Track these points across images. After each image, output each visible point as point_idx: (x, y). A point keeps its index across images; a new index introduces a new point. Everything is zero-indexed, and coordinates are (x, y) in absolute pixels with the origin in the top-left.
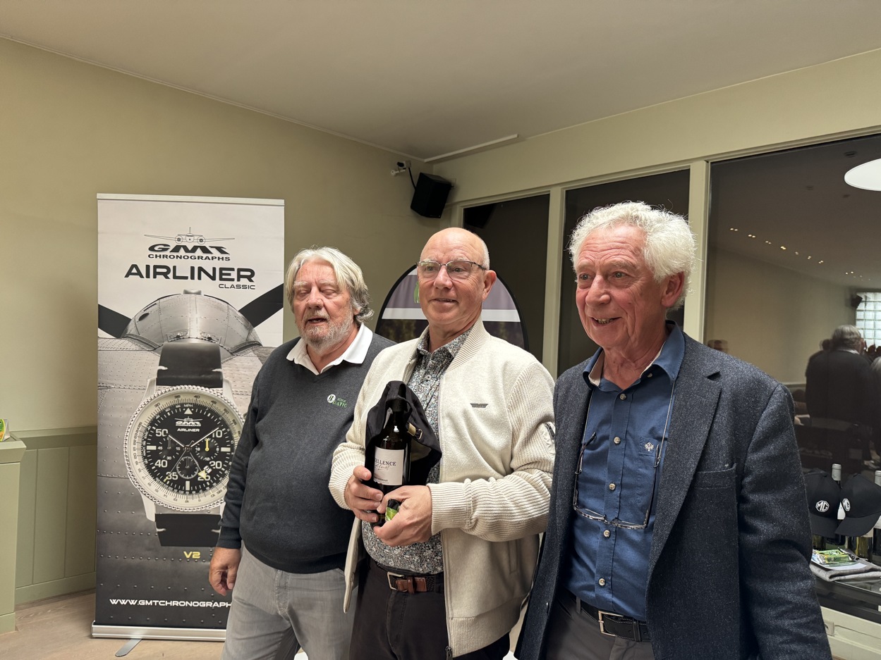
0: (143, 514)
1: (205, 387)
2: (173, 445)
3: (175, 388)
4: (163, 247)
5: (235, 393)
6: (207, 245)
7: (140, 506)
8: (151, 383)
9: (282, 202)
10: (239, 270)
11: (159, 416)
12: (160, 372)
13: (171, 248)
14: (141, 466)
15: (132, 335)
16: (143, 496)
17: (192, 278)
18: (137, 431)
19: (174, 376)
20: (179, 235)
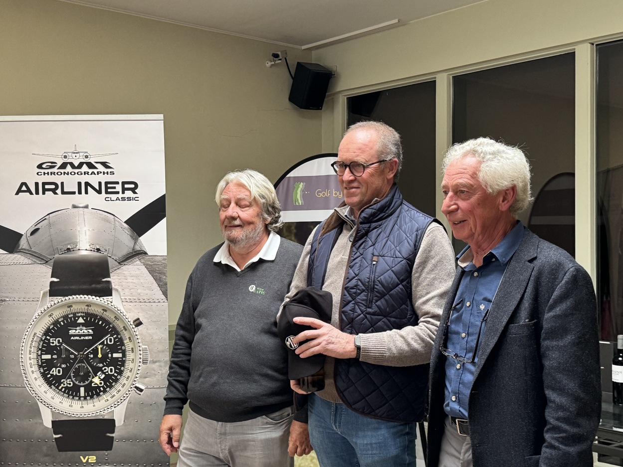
0: (40, 421)
1: (96, 296)
2: (67, 353)
3: (67, 298)
4: (50, 164)
5: (124, 300)
6: (92, 161)
7: (37, 413)
8: (44, 294)
9: (161, 116)
10: (124, 183)
11: (52, 326)
12: (52, 283)
14: (37, 374)
15: (25, 249)
16: (39, 404)
17: (80, 193)
18: (32, 342)
19: (65, 287)
20: (65, 153)
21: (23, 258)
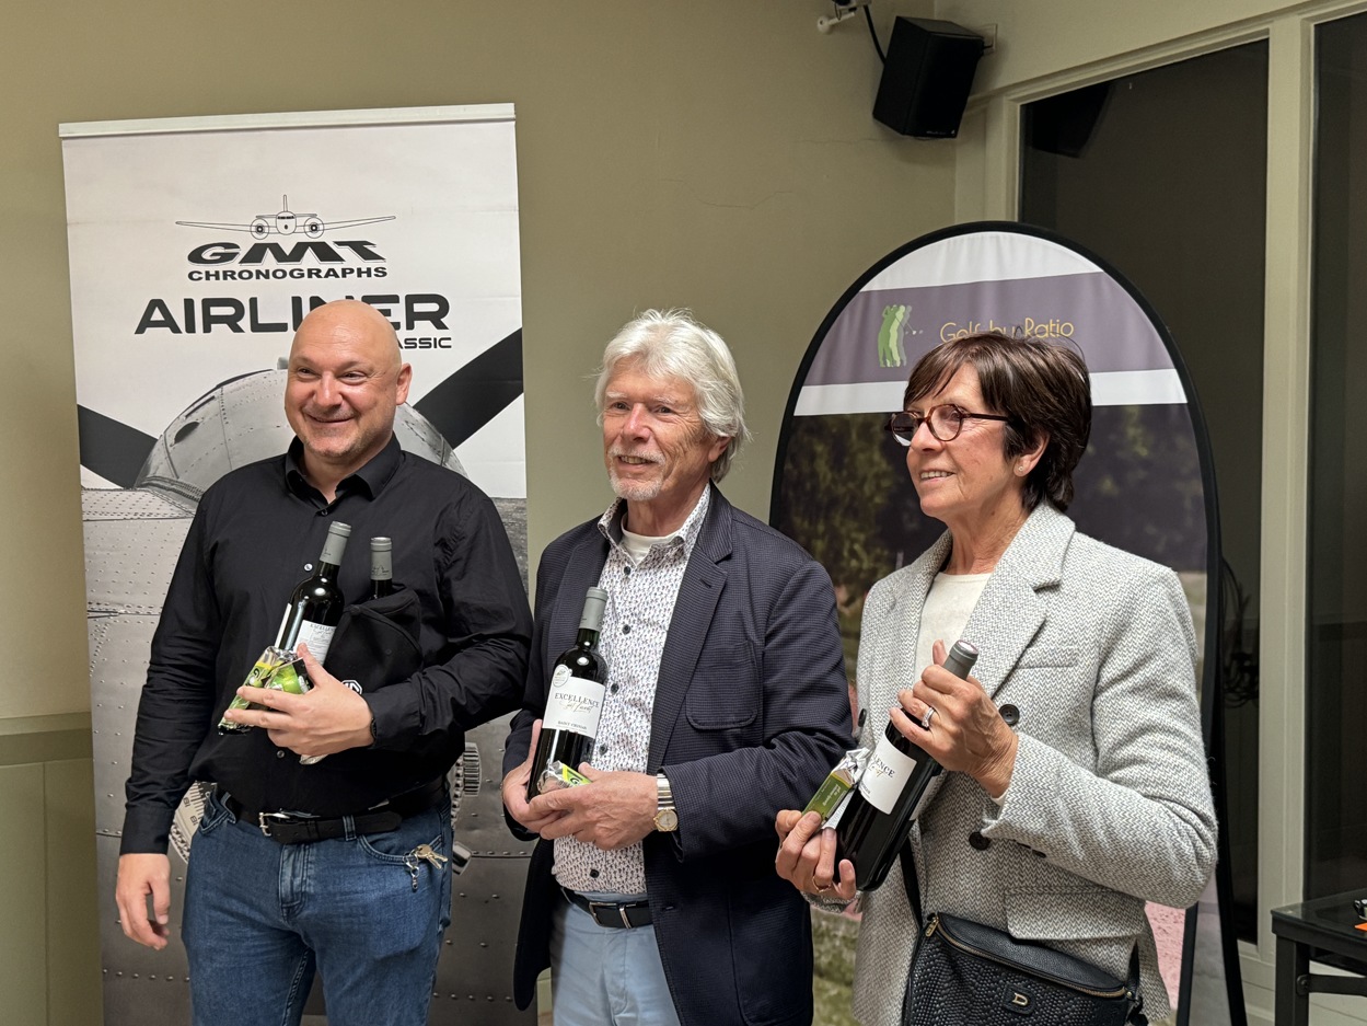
4: (220, 250)
9: (509, 109)
13: (243, 252)
15: (162, 479)
20: (259, 217)
21: (158, 501)
